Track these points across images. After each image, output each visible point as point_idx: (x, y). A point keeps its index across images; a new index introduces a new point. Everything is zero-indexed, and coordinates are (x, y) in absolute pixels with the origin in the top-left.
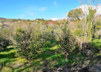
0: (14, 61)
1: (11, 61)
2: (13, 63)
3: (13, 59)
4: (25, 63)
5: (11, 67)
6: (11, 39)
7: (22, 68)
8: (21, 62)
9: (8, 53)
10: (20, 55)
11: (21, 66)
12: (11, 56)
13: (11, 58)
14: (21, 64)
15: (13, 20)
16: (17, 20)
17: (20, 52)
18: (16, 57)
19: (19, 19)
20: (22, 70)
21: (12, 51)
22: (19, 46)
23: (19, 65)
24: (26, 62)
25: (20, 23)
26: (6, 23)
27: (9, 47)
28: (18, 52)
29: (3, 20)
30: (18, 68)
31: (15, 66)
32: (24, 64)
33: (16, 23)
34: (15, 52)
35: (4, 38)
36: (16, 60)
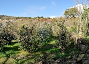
0: (18, 53)
1: (15, 53)
2: (17, 55)
5: (15, 59)
6: (15, 34)
7: (25, 60)
8: (24, 54)
9: (12, 46)
10: (23, 49)
11: (23, 58)
12: (15, 49)
13: (16, 51)
14: (24, 56)
15: (16, 18)
16: (20, 17)
17: (23, 45)
18: (20, 50)
19: (22, 17)
20: (24, 61)
21: (16, 45)
22: (22, 40)
23: (22, 57)
24: (28, 54)
25: (22, 21)
26: (10, 20)
27: (13, 41)
28: (21, 46)
29: (8, 17)
30: (21, 59)
31: (19, 58)
32: (27, 56)
33: (19, 20)
34: (19, 46)
35: (9, 33)
36: (20, 53)
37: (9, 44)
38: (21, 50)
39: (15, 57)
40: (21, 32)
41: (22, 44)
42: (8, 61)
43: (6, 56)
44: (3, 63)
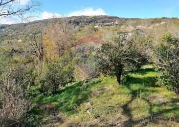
0: (153, 91)
1: (147, 91)
2: (152, 95)
3: (151, 88)
4: (172, 99)
5: (148, 101)
6: (150, 53)
7: (168, 108)
8: (166, 96)
9: (143, 76)
10: (165, 84)
11: (165, 104)
12: (147, 82)
13: (149, 86)
14: (166, 100)
15: (152, 21)
16: (160, 19)
17: (166, 77)
18: (158, 86)
19: (164, 18)
20: (167, 111)
21: (150, 75)
23: (162, 100)
24: (175, 97)
25: (165, 25)
26: (140, 26)
27: (145, 67)
28: (162, 77)
29: (135, 21)
30: (160, 105)
31: (154, 101)
32: (172, 102)
33: (157, 25)
34: (157, 77)
35: (138, 51)
36: (157, 91)
37: (137, 72)
38: (160, 87)
39: (147, 98)
40: (165, 49)
41: (164, 73)
42: (133, 102)
43: (130, 93)
44: (125, 103)
